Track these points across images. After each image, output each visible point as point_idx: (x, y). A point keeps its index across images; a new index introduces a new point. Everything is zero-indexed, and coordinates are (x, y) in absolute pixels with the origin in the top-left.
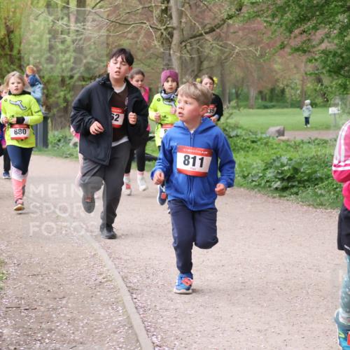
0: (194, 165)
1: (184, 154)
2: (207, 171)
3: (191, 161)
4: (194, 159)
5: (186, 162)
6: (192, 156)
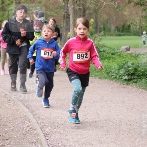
0: (48, 55)
1: (44, 51)
5: (45, 54)
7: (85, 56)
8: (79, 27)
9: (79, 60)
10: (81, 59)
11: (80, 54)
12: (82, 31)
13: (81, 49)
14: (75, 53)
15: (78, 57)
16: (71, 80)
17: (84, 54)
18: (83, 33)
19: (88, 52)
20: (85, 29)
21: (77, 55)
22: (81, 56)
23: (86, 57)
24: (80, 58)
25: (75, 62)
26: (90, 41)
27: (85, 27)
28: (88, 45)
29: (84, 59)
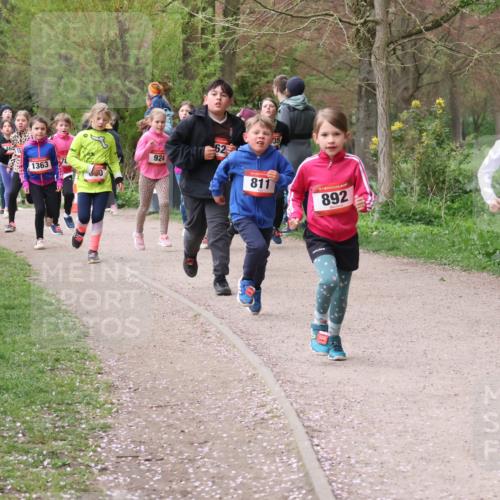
0: (261, 187)
1: (251, 178)
2: (273, 191)
3: (259, 183)
4: (261, 181)
5: (254, 184)
6: (259, 179)
7: (340, 197)
8: (322, 131)
9: (327, 208)
10: (331, 204)
11: (329, 194)
12: (330, 139)
13: (332, 181)
14: (317, 191)
15: (326, 201)
16: (313, 257)
17: (338, 192)
18: (333, 143)
19: (347, 187)
20: (336, 134)
21: (323, 196)
22: (333, 198)
23: (343, 201)
24: (329, 204)
25: (318, 213)
26: (351, 160)
27: (337, 130)
28: (348, 172)
29: (339, 204)
